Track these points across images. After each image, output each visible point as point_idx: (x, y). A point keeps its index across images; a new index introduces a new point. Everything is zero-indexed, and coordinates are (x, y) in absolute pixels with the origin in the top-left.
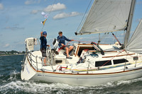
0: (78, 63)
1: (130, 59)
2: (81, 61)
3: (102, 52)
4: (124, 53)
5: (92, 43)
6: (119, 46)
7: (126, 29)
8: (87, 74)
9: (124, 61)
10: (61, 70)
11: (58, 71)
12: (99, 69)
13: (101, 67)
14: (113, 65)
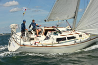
0: (45, 39)
1: (77, 36)
2: (48, 38)
3: (60, 33)
4: (73, 33)
5: (53, 27)
6: (70, 28)
7: (74, 18)
8: (52, 46)
9: (74, 37)
10: (35, 44)
11: (33, 45)
12: (59, 43)
13: (60, 42)
14: (67, 40)
